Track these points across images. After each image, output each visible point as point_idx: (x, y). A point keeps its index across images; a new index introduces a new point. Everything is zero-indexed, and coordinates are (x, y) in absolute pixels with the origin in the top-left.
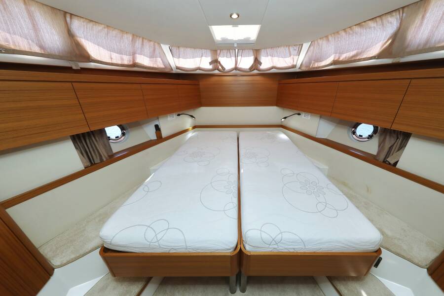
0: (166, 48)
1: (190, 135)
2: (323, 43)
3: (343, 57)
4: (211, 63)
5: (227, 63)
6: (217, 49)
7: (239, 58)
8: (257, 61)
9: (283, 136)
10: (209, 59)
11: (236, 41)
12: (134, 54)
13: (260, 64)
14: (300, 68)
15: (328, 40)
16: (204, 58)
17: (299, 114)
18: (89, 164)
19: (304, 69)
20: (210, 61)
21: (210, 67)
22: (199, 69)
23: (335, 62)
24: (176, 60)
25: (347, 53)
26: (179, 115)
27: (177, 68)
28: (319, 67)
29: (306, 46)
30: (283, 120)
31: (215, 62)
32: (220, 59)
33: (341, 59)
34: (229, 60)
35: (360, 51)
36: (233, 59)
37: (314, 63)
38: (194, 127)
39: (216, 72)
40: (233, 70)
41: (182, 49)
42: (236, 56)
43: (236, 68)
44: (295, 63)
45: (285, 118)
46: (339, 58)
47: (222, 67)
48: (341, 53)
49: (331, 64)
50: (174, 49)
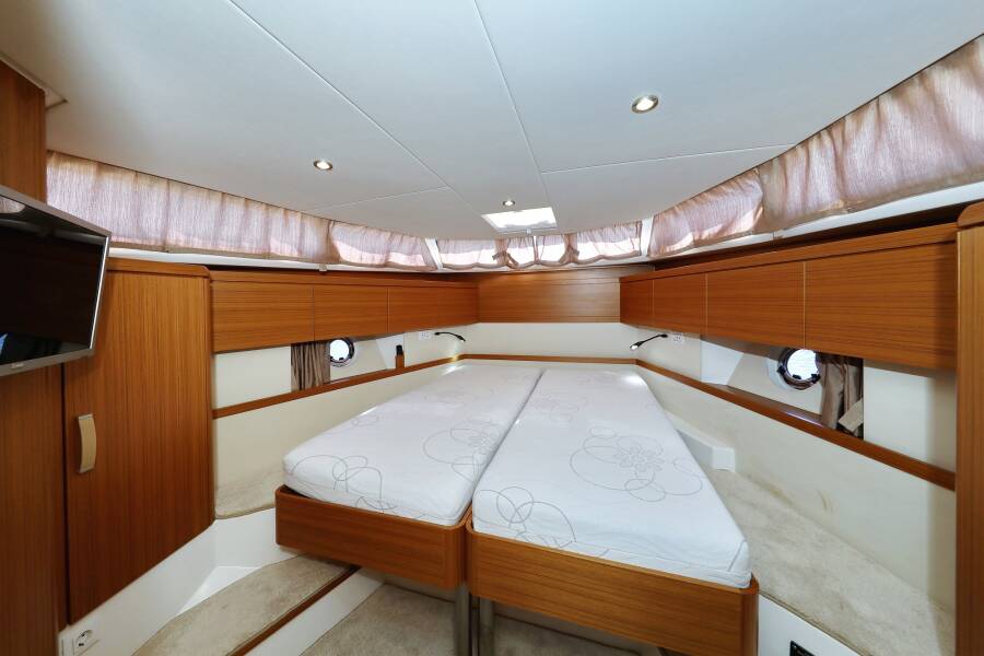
0: (431, 243)
1: (452, 368)
2: (671, 218)
3: (706, 234)
4: (494, 257)
5: (522, 255)
6: (503, 239)
7: (540, 248)
8: (571, 251)
9: (635, 380)
10: (493, 252)
11: (529, 227)
12: (388, 252)
13: (578, 253)
14: (648, 255)
15: (675, 213)
16: (484, 251)
17: (664, 336)
18: (297, 387)
19: (654, 256)
20: (494, 254)
21: (495, 262)
22: (478, 265)
23: (697, 243)
24: (443, 255)
25: (708, 228)
26: (437, 334)
27: (445, 266)
28: (673, 252)
29: (647, 224)
30: (634, 347)
31: (502, 255)
32: (509, 251)
33: (704, 237)
34: (523, 250)
35: (725, 224)
36: (531, 249)
37: (665, 248)
38: (462, 357)
39: (506, 269)
40: (531, 264)
41: (452, 242)
42: (535, 246)
43: (537, 262)
44: (637, 249)
45: (639, 344)
46: (700, 236)
47: (513, 261)
48: (701, 230)
49: (689, 248)
50: (442, 243)
